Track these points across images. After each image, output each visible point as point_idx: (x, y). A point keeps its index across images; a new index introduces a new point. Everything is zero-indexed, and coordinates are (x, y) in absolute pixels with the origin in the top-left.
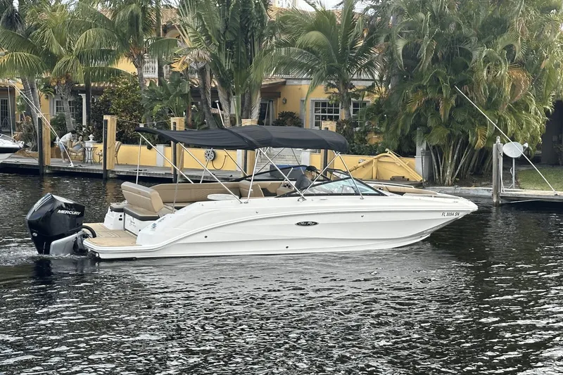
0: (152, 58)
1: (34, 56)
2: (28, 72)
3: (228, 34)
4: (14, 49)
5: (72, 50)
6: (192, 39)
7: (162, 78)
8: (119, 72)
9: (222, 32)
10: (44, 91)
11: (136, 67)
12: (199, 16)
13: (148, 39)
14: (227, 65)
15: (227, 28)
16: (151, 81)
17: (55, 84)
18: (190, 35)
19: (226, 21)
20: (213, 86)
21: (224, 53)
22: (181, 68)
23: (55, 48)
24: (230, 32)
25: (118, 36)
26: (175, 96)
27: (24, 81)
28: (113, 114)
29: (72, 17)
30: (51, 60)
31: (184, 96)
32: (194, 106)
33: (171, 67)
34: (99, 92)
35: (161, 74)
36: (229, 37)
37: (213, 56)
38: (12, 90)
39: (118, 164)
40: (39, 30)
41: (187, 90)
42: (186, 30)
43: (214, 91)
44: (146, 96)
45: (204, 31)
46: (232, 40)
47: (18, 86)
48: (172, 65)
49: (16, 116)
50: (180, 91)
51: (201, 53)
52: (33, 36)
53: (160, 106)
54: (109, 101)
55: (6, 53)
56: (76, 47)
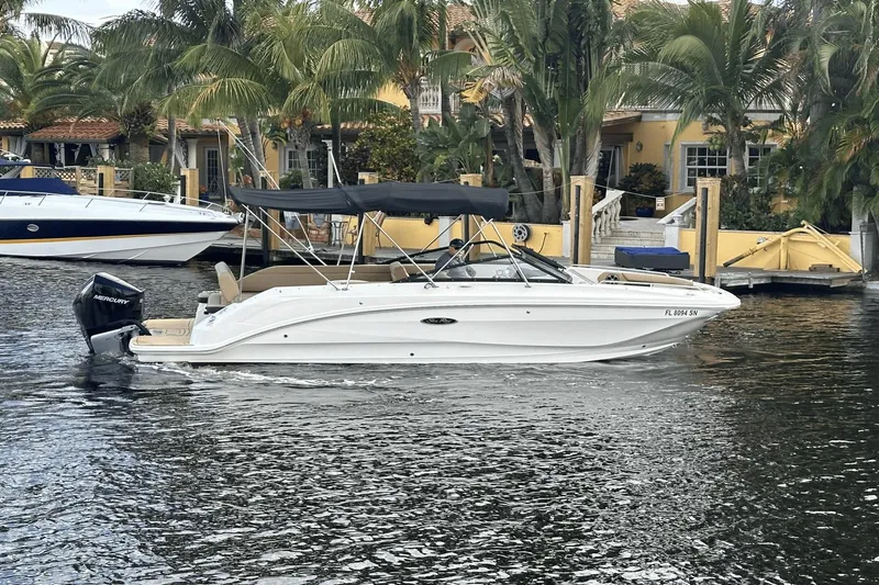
0: (433, 82)
1: (257, 84)
2: (247, 109)
3: (549, 44)
4: (226, 73)
5: (311, 73)
6: (493, 53)
7: (447, 114)
8: (382, 105)
9: (540, 41)
10: (271, 136)
11: (409, 97)
12: (505, 17)
13: (427, 53)
14: (549, 91)
15: (547, 34)
16: (431, 119)
17: (286, 125)
18: (490, 46)
19: (546, 23)
20: (527, 124)
21: (543, 73)
22: (476, 97)
23: (289, 71)
24: (553, 40)
25: (381, 50)
26: (468, 142)
27: (240, 121)
28: (374, 171)
29: (314, 23)
30: (280, 88)
31: (481, 141)
32: (496, 156)
33: (461, 97)
34: (352, 136)
35: (445, 107)
36: (551, 48)
37: (526, 78)
38: (225, 135)
39: (380, 248)
40: (263, 44)
41: (486, 131)
42: (484, 39)
43: (528, 133)
44: (422, 141)
45: (513, 40)
46: (556, 52)
47: (233, 128)
48: (463, 93)
49: (230, 175)
50: (475, 133)
51: (507, 73)
52: (255, 53)
53: (445, 157)
54: (366, 150)
55: (214, 80)
56: (318, 68)
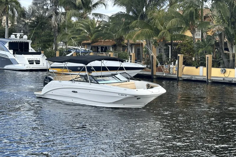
0: (199, 30)
1: (151, 31)
2: (148, 37)
3: (232, 19)
4: (143, 28)
5: (166, 28)
6: (216, 22)
7: (203, 38)
8: (185, 36)
9: (230, 18)
10: (154, 44)
11: (192, 34)
12: (220, 12)
13: (197, 22)
14: (232, 32)
15: (232, 16)
16: (198, 40)
17: (158, 41)
18: (215, 19)
19: (232, 13)
20: (225, 41)
21: (230, 27)
22: (211, 33)
23: (160, 27)
24: (234, 18)
25: (185, 21)
26: (208, 46)
27: (146, 40)
28: (182, 54)
29: (167, 14)
30: (157, 31)
31: (212, 46)
32: (216, 50)
33: (207, 34)
34: (176, 44)
35: (202, 36)
36: (233, 20)
37: (225, 28)
38: (142, 44)
39: (183, 74)
40: (153, 20)
41: (214, 43)
42: (214, 18)
43: (226, 44)
44: (195, 46)
45: (222, 18)
46: (234, 21)
47: (144, 42)
48: (207, 33)
49: (143, 55)
50: (211, 43)
51: (220, 27)
52: (151, 22)
53: (202, 50)
54: (180, 48)
55: (140, 30)
56: (167, 26)
